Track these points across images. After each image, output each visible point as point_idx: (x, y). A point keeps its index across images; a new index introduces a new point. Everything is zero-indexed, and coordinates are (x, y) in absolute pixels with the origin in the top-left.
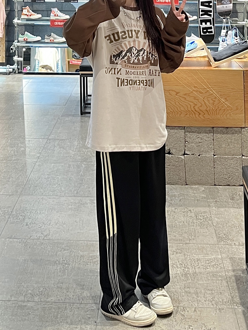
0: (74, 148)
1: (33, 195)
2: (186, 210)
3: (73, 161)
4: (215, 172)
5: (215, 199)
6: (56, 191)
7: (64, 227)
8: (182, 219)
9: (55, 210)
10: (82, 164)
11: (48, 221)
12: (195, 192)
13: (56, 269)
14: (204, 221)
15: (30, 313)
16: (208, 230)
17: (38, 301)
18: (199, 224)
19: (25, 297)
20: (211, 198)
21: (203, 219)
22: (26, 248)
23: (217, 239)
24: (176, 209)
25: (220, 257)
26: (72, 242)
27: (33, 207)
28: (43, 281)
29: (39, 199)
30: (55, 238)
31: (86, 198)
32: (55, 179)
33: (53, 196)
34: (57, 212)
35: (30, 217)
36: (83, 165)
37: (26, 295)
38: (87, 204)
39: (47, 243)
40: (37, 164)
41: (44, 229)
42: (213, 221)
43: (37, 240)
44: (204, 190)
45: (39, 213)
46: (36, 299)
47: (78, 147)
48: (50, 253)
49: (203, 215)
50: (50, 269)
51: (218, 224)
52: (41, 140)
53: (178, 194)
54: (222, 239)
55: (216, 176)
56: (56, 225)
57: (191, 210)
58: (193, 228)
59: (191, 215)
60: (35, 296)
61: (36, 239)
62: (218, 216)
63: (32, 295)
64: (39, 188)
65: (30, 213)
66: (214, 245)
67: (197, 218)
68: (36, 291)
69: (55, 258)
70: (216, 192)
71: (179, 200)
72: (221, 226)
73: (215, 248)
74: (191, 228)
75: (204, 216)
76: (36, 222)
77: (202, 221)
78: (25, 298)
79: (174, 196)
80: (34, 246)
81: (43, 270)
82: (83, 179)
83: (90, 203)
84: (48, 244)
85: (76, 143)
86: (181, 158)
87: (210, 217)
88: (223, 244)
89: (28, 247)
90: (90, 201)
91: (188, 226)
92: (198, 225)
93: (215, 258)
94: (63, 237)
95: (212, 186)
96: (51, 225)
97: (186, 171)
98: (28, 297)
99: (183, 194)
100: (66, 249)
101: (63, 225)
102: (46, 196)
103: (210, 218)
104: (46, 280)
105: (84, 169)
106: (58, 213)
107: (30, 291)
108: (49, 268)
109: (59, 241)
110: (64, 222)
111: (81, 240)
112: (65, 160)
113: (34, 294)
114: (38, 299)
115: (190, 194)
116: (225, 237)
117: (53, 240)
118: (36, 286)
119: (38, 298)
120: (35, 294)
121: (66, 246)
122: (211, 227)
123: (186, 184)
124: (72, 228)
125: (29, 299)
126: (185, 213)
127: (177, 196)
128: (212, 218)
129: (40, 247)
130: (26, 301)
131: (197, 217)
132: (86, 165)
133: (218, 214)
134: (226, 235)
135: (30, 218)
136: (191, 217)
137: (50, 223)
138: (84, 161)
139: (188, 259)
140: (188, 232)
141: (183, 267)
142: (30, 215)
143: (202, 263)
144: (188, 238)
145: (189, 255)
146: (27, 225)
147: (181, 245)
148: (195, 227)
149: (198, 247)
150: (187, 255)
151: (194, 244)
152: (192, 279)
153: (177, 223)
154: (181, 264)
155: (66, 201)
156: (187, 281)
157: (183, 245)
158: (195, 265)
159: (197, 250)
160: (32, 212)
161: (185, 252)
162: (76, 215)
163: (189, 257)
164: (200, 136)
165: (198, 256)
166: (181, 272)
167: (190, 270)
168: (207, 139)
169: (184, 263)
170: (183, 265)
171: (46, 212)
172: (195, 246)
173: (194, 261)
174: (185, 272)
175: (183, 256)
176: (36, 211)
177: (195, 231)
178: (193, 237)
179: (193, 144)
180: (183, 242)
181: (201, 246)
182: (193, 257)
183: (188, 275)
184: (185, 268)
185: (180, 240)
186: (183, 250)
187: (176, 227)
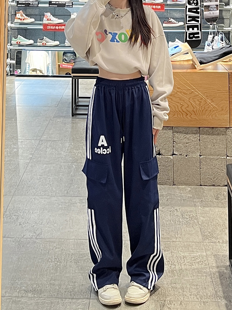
0: (65, 149)
1: (26, 195)
2: (172, 209)
3: (64, 162)
4: (201, 172)
5: (200, 199)
6: (47, 191)
9: (46, 210)
11: (40, 220)
12: (181, 192)
13: (49, 267)
16: (194, 228)
18: (186, 223)
19: (19, 293)
20: (196, 198)
22: (19, 247)
23: (202, 237)
24: (163, 209)
26: (63, 240)
27: (26, 207)
28: (36, 278)
29: (31, 199)
30: (46, 237)
31: (76, 197)
32: (47, 179)
33: (45, 196)
36: (73, 166)
38: (77, 204)
39: (40, 242)
40: (30, 165)
41: (36, 228)
42: (199, 220)
43: (30, 240)
44: (190, 190)
45: (32, 213)
47: (70, 148)
48: (43, 252)
50: (43, 267)
51: (203, 223)
52: (33, 141)
53: (166, 193)
54: (207, 237)
55: (202, 176)
56: (48, 224)
57: (178, 209)
58: (179, 227)
59: (177, 214)
61: (29, 238)
62: (204, 215)
64: (32, 189)
65: (23, 213)
66: (199, 243)
67: (183, 217)
70: (202, 192)
71: (167, 200)
72: (206, 225)
73: (200, 246)
74: (177, 226)
76: (29, 221)
80: (27, 245)
81: (36, 268)
82: (74, 179)
83: (79, 202)
85: (67, 145)
86: (170, 158)
87: (196, 216)
88: (208, 242)
89: (22, 246)
90: (79, 200)
91: (175, 225)
92: (184, 224)
93: (201, 255)
94: (54, 236)
95: (197, 186)
96: (43, 225)
97: (174, 171)
99: (171, 194)
100: (57, 247)
101: (54, 225)
102: (38, 196)
104: (39, 278)
105: (75, 169)
106: (49, 213)
110: (55, 222)
111: (71, 238)
115: (177, 194)
116: (209, 235)
118: (29, 283)
120: (29, 290)
121: (57, 244)
123: (173, 184)
124: (62, 227)
126: (171, 212)
127: (165, 196)
128: (198, 217)
129: (33, 246)
131: (183, 215)
132: (76, 166)
134: (210, 233)
135: (23, 218)
136: (177, 216)
138: (75, 162)
139: (175, 257)
140: (174, 230)
141: (171, 264)
142: (23, 215)
143: (188, 260)
144: (175, 236)
145: (176, 253)
146: (20, 224)
147: (169, 243)
148: (181, 226)
149: (184, 245)
150: (174, 252)
151: (180, 242)
152: (178, 276)
153: (165, 222)
154: (169, 261)
155: (56, 201)
156: (174, 277)
157: (170, 243)
158: (181, 262)
159: (183, 247)
160: (26, 212)
161: (172, 250)
162: (66, 214)
163: (176, 255)
164: (187, 136)
165: (184, 253)
166: (168, 269)
167: (177, 267)
168: (193, 140)
169: (171, 260)
170: (170, 262)
171: (38, 212)
172: (182, 244)
173: (180, 259)
174: (171, 269)
175: (170, 253)
176: (29, 211)
177: (181, 230)
178: (179, 235)
179: (181, 145)
180: (170, 240)
181: (186, 244)
182: (179, 255)
183: (175, 271)
184: (172, 265)
185: (168, 238)
186: (170, 248)
187: (163, 225)
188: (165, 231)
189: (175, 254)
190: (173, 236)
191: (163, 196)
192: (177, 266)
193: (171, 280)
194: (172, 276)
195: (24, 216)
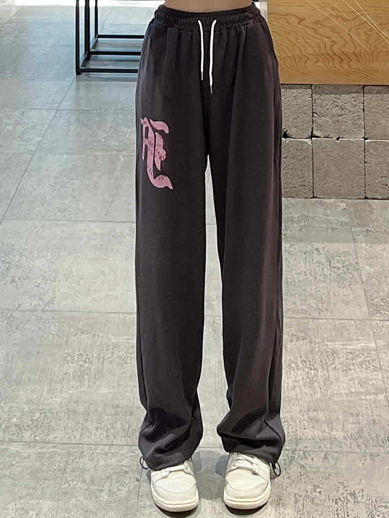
1: (27, 219)
2: (309, 248)
4: (366, 170)
5: (365, 226)
6: (68, 210)
7: (81, 285)
8: (302, 266)
9: (65, 250)
10: (120, 155)
11: (52, 272)
12: (328, 211)
13: (66, 374)
14: (345, 272)
15: (14, 463)
16: (352, 289)
17: (31, 440)
18: (336, 278)
19: (5, 432)
20: (358, 225)
21: (343, 267)
22: (10, 329)
23: (368, 308)
24: (291, 247)
25: (373, 345)
26: (96, 315)
27: (26, 245)
28: (41, 398)
29: (36, 227)
30: (64, 308)
31: (124, 224)
32: (68, 185)
33: (63, 222)
34: (69, 254)
35: (18, 264)
37: (8, 427)
38: (124, 237)
39: (50, 319)
40: (36, 155)
41: (44, 288)
42: (363, 272)
43: (31, 313)
44: (345, 208)
45: (36, 256)
46: (27, 436)
47: (115, 123)
48: (55, 340)
49: (342, 258)
50: (54, 373)
51: (370, 278)
53: (297, 215)
54: (378, 309)
55: (368, 178)
56: (67, 281)
57: (320, 248)
58: (324, 287)
59: (318, 259)
60: (25, 429)
61: (29, 311)
62: (371, 260)
63: (20, 428)
64: (39, 205)
65: (20, 256)
66: (363, 321)
67: (330, 265)
68: (27, 419)
69: (65, 350)
70: (368, 211)
71: (299, 229)
72: (377, 283)
73: (365, 328)
74: (321, 286)
75: (345, 261)
76: (30, 275)
77: (341, 271)
78: (6, 435)
79: (290, 221)
80: (25, 324)
81: (40, 374)
82: (120, 185)
84: (51, 321)
85: (111, 117)
86: (307, 143)
87: (356, 263)
88: (379, 320)
89: (14, 327)
91: (315, 283)
92: (333, 280)
93: (365, 348)
94: (79, 306)
95: (359, 200)
96: (58, 282)
97: (314, 168)
98: (11, 433)
99: (307, 216)
100: (84, 331)
101: (78, 282)
102: (51, 221)
103: (356, 265)
104: (45, 397)
106: (70, 257)
107: (15, 420)
108: (53, 371)
109: (73, 313)
110: (82, 275)
111: (113, 311)
112: (89, 147)
113: (23, 426)
114: (29, 436)
115: (319, 216)
116: (382, 304)
117: (61, 311)
118: (26, 408)
119: (29, 434)
120: (25, 425)
121: (84, 324)
122: (358, 284)
123: (312, 197)
124: (95, 287)
125: (14, 436)
126: (308, 254)
127: (296, 219)
128: (360, 265)
129: (36, 327)
130: (7, 442)
131: (330, 262)
132: (126, 158)
133: (371, 258)
134: (384, 301)
135: (20, 267)
136: (319, 262)
137: (56, 277)
139: (316, 351)
140: (315, 294)
141: (308, 368)
142: (19, 261)
143: (341, 359)
144: (317, 307)
145: (318, 343)
146: (13, 281)
147: (305, 321)
148: (327, 284)
149: (335, 325)
150: (315, 342)
151: (327, 319)
152: (321, 392)
153: (295, 276)
154: (305, 361)
155: (85, 230)
156: (313, 395)
157: (308, 321)
158: (328, 363)
159: (332, 331)
160: (24, 255)
161: (312, 337)
162: (104, 259)
163: (319, 347)
164: (338, 103)
165: (334, 344)
166: (303, 378)
167: (319, 374)
168: (352, 109)
169: (310, 359)
170: (308, 364)
171: (49, 254)
172: (330, 324)
173: (326, 355)
174: (309, 378)
175: (308, 344)
176: (30, 253)
177: (329, 293)
178: (325, 305)
179: (327, 119)
180: (308, 316)
181: (339, 324)
182: (324, 347)
183: (316, 384)
184: (311, 369)
185: (304, 311)
186: (308, 333)
187: (293, 283)
188: (297, 295)
189: (317, 345)
190: (314, 306)
191: (292, 221)
192: (320, 371)
193: (310, 401)
194: (311, 394)
195: (20, 264)
